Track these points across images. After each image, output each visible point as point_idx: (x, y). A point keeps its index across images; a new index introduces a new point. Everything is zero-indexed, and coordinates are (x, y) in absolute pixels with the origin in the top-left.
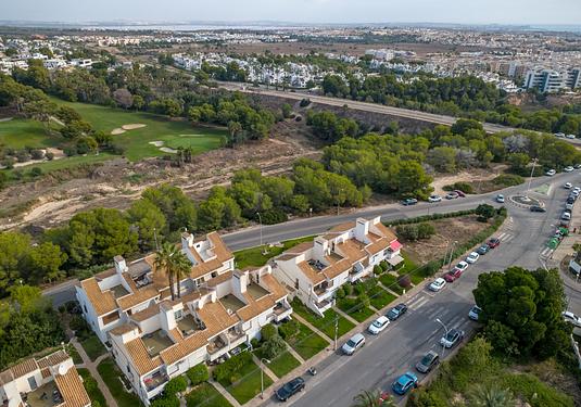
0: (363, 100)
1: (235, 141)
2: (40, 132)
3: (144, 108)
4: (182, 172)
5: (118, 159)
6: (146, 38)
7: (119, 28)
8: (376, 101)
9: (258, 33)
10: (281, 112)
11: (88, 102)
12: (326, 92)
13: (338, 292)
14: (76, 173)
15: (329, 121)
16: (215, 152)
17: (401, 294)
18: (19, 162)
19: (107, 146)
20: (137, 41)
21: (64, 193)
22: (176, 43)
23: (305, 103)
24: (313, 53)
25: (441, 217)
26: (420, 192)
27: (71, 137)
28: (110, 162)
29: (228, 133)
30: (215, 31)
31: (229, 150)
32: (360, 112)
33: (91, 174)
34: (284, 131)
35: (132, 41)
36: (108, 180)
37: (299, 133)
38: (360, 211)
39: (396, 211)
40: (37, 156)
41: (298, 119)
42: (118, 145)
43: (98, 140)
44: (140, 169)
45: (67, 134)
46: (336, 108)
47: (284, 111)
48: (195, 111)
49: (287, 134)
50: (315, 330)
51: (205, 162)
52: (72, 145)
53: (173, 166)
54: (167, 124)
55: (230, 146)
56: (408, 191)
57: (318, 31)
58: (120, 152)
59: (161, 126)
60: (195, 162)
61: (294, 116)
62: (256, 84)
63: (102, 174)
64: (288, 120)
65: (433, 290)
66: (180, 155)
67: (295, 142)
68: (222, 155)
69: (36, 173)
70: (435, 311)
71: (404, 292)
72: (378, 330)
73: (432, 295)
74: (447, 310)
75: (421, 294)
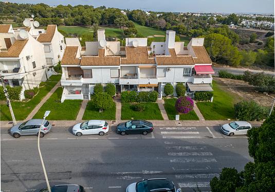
11: (149, 26)
47: (251, 38)
65: (222, 131)
70: (188, 151)
71: (178, 117)
72: (80, 130)
73: (216, 136)
74: (214, 160)
75: (201, 129)
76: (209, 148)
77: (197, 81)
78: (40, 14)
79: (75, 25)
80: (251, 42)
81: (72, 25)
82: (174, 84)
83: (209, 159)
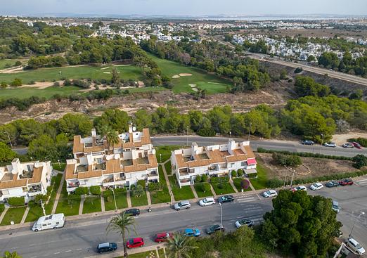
0: (346, 72)
1: (236, 90)
2: (139, 73)
3: (195, 65)
4: (197, 104)
5: (168, 91)
6: (227, 25)
7: (216, 19)
8: (357, 74)
9: (304, 22)
10: (279, 75)
11: (169, 59)
12: (319, 63)
13: (197, 177)
14: (144, 95)
15: (308, 84)
16: (222, 95)
17: (240, 191)
18: (124, 86)
19: (166, 83)
20: (221, 27)
21: (135, 104)
22: (244, 28)
23: (298, 70)
24: (336, 36)
25: (322, 157)
26: (318, 137)
27: (150, 77)
28: (163, 92)
29: (232, 84)
30: (274, 21)
31: (231, 95)
32: (336, 80)
33: (151, 98)
34: (276, 88)
35: (217, 27)
36: (158, 101)
37: (286, 90)
38: (266, 141)
39: (293, 146)
40: (132, 85)
41: (290, 81)
42: (171, 83)
43: (162, 80)
44: (176, 98)
45: (149, 75)
46: (320, 76)
47: (281, 75)
48: (221, 69)
49: (277, 90)
50: (171, 193)
51: (213, 99)
52: (150, 81)
53: (194, 99)
54: (205, 75)
55: (232, 92)
56: (309, 135)
57: (356, 21)
58: (170, 88)
59: (200, 76)
60: (207, 99)
61: (287, 79)
62: (272, 56)
63: (156, 98)
64: (283, 81)
65: (264, 196)
66: (198, 93)
67: (279, 96)
68: (225, 97)
69: (127, 92)
70: (252, 207)
71: (242, 190)
72: (203, 204)
73: (261, 198)
74: (262, 210)
75: (254, 195)
76: (260, 205)
77: (248, 168)
78: (30, 49)
79: (82, 64)
80: (282, 78)
81: (79, 64)
82: (236, 170)
83: (260, 210)
